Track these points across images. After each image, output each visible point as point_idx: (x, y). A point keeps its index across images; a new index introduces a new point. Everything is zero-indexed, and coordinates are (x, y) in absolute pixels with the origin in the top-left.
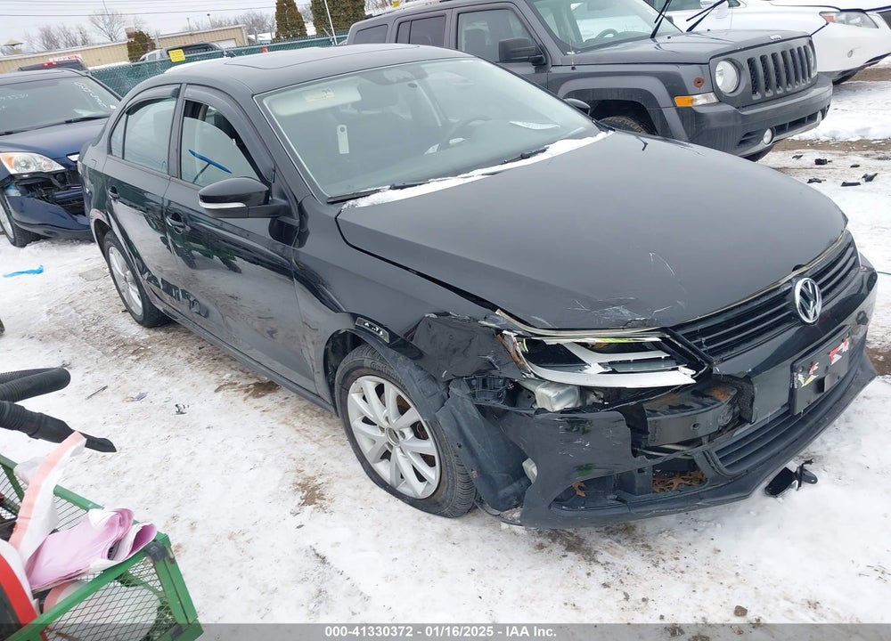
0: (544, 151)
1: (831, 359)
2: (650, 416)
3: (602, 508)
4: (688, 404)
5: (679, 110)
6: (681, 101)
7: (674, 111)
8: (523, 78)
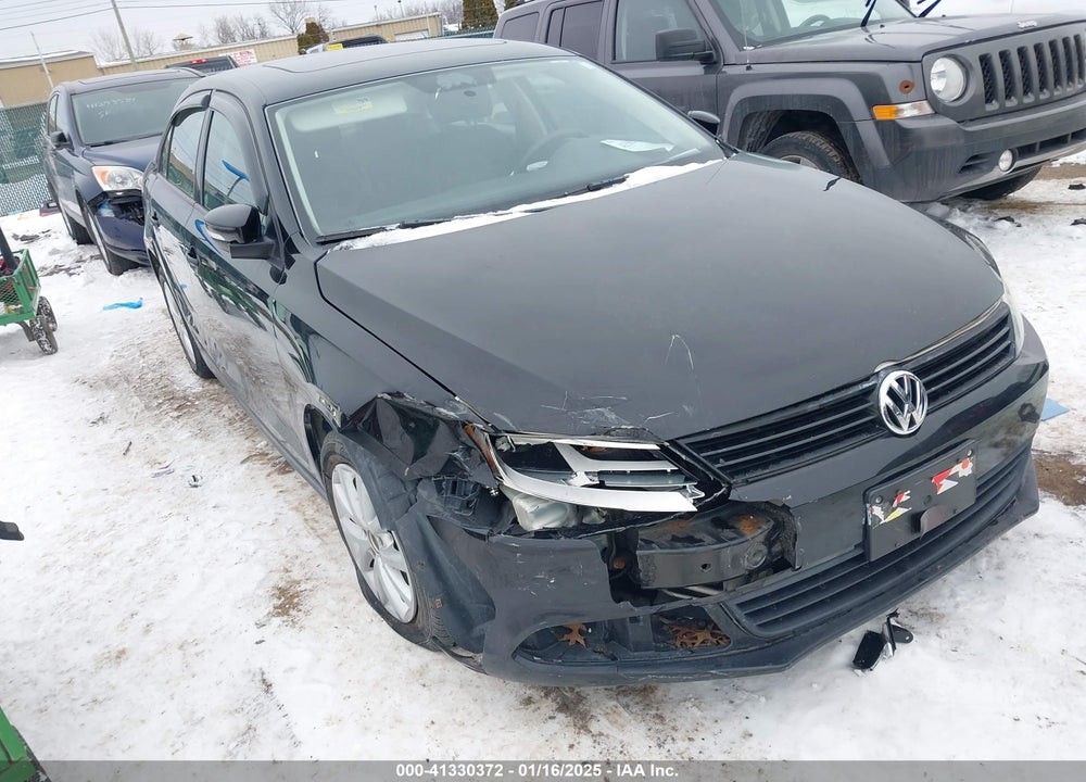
0: (623, 180)
1: (936, 487)
2: (642, 548)
3: (583, 664)
4: (697, 536)
5: (880, 125)
6: (882, 113)
7: (871, 125)
8: (632, 83)
